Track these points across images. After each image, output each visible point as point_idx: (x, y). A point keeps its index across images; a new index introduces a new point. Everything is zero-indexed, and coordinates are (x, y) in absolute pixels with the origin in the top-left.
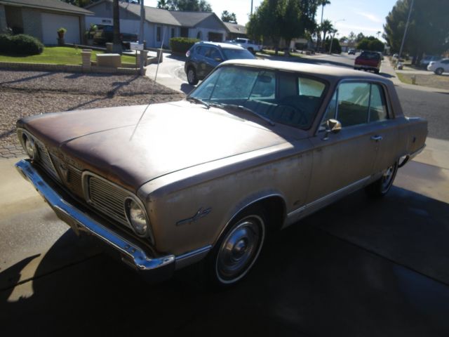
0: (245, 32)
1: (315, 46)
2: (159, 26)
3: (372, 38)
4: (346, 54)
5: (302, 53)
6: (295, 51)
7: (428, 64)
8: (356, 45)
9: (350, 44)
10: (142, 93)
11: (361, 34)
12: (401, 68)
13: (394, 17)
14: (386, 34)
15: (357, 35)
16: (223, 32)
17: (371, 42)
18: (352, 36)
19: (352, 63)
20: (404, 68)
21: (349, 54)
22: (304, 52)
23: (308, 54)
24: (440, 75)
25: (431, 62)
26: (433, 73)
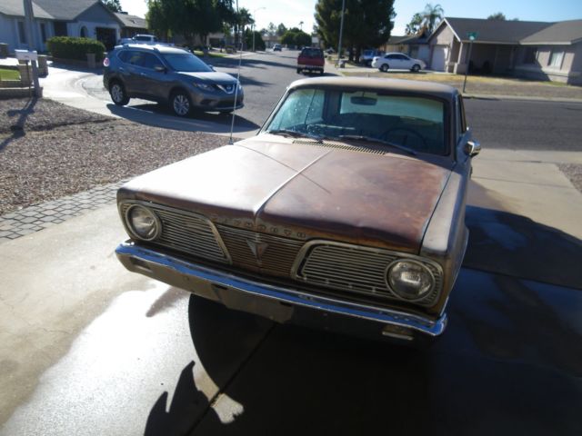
0: (146, 26)
1: (233, 42)
2: (21, 20)
3: (296, 30)
4: (271, 50)
5: (221, 51)
6: (211, 50)
7: (371, 60)
8: (280, 38)
9: (272, 38)
10: (65, 124)
11: (282, 25)
12: (342, 66)
13: (325, 6)
14: (317, 25)
15: (277, 26)
16: (116, 27)
17: (296, 35)
18: (272, 27)
19: (295, 63)
20: (347, 65)
21: (275, 50)
22: (223, 50)
23: (229, 52)
24: (386, 72)
25: (375, 58)
26: (377, 70)
